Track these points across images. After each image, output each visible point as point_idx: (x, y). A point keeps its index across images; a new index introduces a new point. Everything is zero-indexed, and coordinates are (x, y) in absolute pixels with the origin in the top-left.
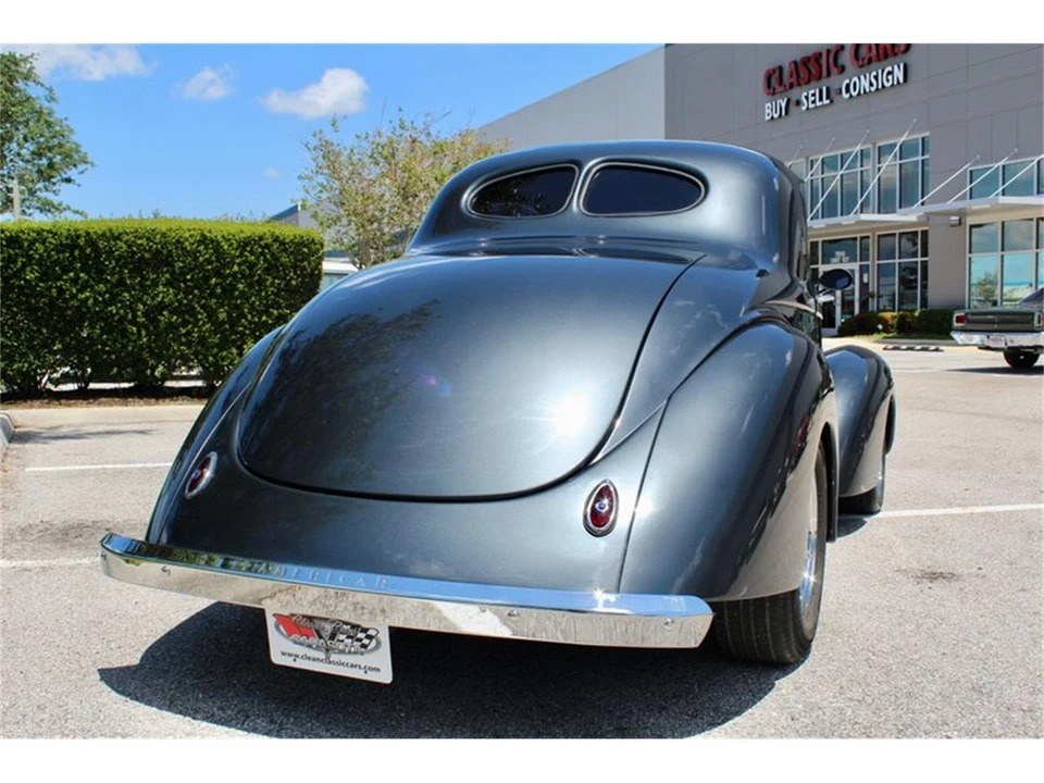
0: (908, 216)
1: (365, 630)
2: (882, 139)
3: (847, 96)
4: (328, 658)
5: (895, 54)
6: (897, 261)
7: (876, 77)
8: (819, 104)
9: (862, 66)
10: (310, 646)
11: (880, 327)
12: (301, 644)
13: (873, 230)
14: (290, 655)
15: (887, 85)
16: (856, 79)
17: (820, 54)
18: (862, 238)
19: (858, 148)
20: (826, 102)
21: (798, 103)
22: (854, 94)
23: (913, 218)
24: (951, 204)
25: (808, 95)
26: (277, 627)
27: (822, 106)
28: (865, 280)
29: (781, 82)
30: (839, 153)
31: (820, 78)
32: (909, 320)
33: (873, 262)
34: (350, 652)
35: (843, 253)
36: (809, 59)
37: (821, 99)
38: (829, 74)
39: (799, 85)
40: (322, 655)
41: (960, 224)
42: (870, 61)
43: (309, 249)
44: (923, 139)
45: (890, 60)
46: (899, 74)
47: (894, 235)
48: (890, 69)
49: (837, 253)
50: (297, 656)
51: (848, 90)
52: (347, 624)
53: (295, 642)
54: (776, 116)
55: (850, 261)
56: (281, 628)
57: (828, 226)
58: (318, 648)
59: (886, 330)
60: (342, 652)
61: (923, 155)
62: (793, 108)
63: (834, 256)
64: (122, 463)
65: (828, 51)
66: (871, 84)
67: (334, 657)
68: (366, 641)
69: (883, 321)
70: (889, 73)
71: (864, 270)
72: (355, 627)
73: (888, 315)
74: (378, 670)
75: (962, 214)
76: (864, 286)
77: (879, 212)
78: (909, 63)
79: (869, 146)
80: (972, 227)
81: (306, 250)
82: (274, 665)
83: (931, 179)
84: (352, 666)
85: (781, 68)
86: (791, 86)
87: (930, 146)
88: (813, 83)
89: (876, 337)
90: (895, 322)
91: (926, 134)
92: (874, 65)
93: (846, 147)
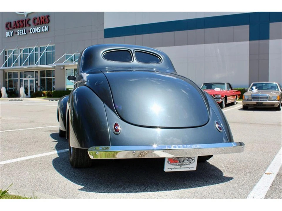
0: (49, 66)
1: (191, 158)
2: (41, 45)
3: (31, 33)
5: (45, 23)
7: (40, 29)
8: (23, 34)
9: (36, 25)
10: (176, 165)
11: (43, 95)
12: (174, 165)
13: (39, 69)
14: (170, 168)
15: (43, 31)
16: (34, 28)
17: (23, 21)
19: (35, 47)
20: (25, 33)
21: (16, 33)
22: (34, 32)
23: (51, 67)
24: (63, 64)
25: (20, 32)
26: (168, 162)
27: (24, 35)
28: (37, 82)
29: (11, 26)
30: (29, 48)
31: (23, 27)
32: (51, 93)
33: (39, 78)
34: (187, 165)
35: (30, 75)
36: (20, 21)
37: (23, 33)
38: (26, 26)
39: (17, 28)
40: (179, 167)
41: (63, 69)
42: (38, 24)
44: (53, 46)
45: (44, 24)
46: (46, 29)
48: (44, 27)
49: (28, 75)
50: (172, 168)
51: (32, 31)
52: (187, 157)
53: (172, 165)
54: (9, 36)
55: (32, 77)
56: (169, 162)
57: (28, 68)
58: (179, 165)
59: (44, 96)
61: (53, 50)
62: (15, 34)
63: (27, 76)
65: (26, 20)
66: (38, 30)
67: (182, 166)
68: (191, 161)
69: (44, 94)
70: (44, 28)
71: (36, 80)
72: (189, 158)
73: (45, 92)
74: (193, 167)
75: (64, 66)
76: (37, 84)
77: (41, 64)
78: (49, 26)
79: (38, 47)
80: (66, 70)
83: (55, 59)
85: (11, 23)
86: (14, 28)
87: (55, 48)
88: (21, 28)
89: (42, 98)
90: (46, 94)
91: (54, 45)
92: (39, 25)
93: (31, 46)
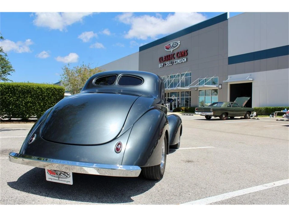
0: (187, 88)
1: (67, 173)
2: (182, 72)
3: (175, 64)
4: (59, 179)
5: (185, 56)
6: (185, 97)
7: (181, 60)
8: (170, 65)
9: (178, 58)
10: (55, 177)
11: (181, 110)
13: (180, 91)
14: (51, 179)
15: (183, 62)
16: (177, 60)
17: (170, 55)
18: (178, 92)
19: (177, 74)
20: (171, 64)
21: (166, 64)
22: (177, 63)
23: (188, 88)
24: (195, 86)
25: (168, 63)
26: (48, 173)
27: (171, 65)
28: (178, 101)
29: (162, 60)
30: (173, 75)
31: (170, 60)
32: (187, 109)
33: (180, 97)
35: (174, 95)
36: (168, 56)
37: (170, 64)
38: (172, 59)
39: (166, 61)
40: (57, 179)
41: (197, 90)
42: (180, 57)
43: (62, 91)
44: (190, 73)
45: (184, 57)
46: (185, 60)
47: (184, 92)
48: (183, 59)
49: (173, 95)
51: (175, 62)
52: (63, 172)
53: (52, 176)
54: (161, 67)
55: (176, 97)
57: (171, 90)
59: (182, 111)
60: (62, 178)
61: (190, 76)
62: (164, 65)
63: (172, 96)
64: (17, 136)
65: (172, 55)
66: (180, 62)
67: (60, 179)
69: (182, 109)
70: (184, 59)
71: (178, 99)
72: (65, 172)
73: (183, 108)
74: (70, 182)
75: (197, 88)
76: (178, 102)
77: (181, 87)
78: (188, 58)
79: (180, 74)
80: (199, 91)
81: (61, 91)
82: (47, 181)
83: (191, 81)
84: (64, 181)
85: (162, 57)
86: (164, 61)
87: (191, 74)
88: (169, 61)
89: (180, 112)
90: (184, 109)
91: (191, 72)
92: (181, 58)
93: (175, 74)
